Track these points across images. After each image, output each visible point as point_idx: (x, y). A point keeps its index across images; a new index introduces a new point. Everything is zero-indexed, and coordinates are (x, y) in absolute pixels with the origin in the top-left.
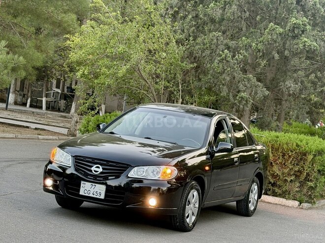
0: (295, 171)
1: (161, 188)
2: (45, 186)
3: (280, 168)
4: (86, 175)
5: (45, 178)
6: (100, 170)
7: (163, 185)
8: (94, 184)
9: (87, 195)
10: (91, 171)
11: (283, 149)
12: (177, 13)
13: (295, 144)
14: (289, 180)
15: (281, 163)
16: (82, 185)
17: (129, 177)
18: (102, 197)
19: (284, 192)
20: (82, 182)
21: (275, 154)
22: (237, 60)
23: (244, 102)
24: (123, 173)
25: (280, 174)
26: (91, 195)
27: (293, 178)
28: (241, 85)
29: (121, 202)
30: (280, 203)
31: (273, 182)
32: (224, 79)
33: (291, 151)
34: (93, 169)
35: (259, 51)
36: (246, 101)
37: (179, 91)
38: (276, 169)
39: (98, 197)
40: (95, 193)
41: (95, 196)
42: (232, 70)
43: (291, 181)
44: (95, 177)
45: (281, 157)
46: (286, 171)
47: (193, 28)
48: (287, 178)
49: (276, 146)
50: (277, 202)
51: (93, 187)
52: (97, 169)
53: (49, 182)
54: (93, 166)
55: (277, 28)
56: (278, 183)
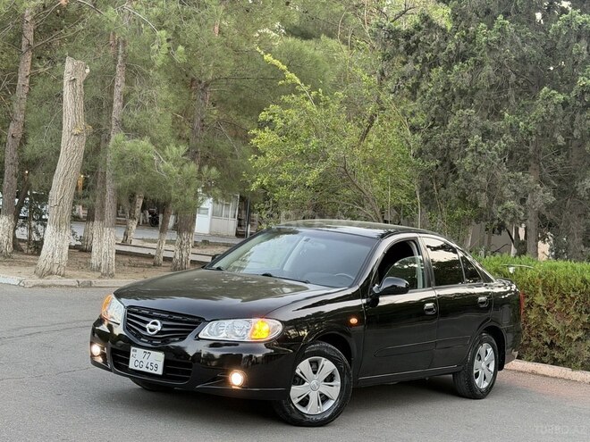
0: (584, 323)
1: (254, 355)
2: (92, 356)
3: (559, 318)
4: (139, 336)
5: (92, 343)
6: (159, 328)
7: (258, 350)
8: (147, 351)
9: (138, 369)
10: (145, 329)
11: (560, 287)
12: (417, 85)
13: (579, 279)
14: (575, 337)
15: (559, 310)
16: (132, 353)
17: (199, 339)
18: (160, 372)
19: (569, 358)
20: (133, 348)
21: (549, 296)
22: (496, 149)
23: (510, 216)
24: (191, 332)
25: (558, 328)
26: (144, 369)
27: (581, 334)
28: (507, 190)
29: (186, 379)
30: (562, 376)
31: (549, 342)
32: (478, 182)
33: (574, 291)
34: (149, 326)
35: (530, 133)
36: (514, 214)
37: (417, 204)
38: (551, 321)
39: (153, 372)
40: (149, 366)
41: (149, 371)
42: (488, 167)
43: (579, 339)
44: (151, 338)
45: (559, 302)
46: (568, 323)
47: (436, 106)
48: (570, 335)
49: (549, 283)
50: (557, 375)
51: (147, 355)
52: (153, 327)
53: (96, 349)
54: (148, 322)
55: (554, 94)
56: (558, 344)
